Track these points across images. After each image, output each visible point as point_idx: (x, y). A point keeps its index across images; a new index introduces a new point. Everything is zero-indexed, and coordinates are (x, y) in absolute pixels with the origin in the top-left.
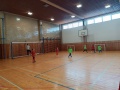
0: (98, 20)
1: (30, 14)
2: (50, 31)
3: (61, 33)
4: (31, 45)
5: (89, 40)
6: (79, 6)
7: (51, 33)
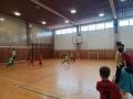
0: (92, 28)
1: (17, 14)
2: (41, 35)
3: (53, 38)
4: (17, 50)
5: (83, 48)
6: (73, 11)
7: (41, 38)
